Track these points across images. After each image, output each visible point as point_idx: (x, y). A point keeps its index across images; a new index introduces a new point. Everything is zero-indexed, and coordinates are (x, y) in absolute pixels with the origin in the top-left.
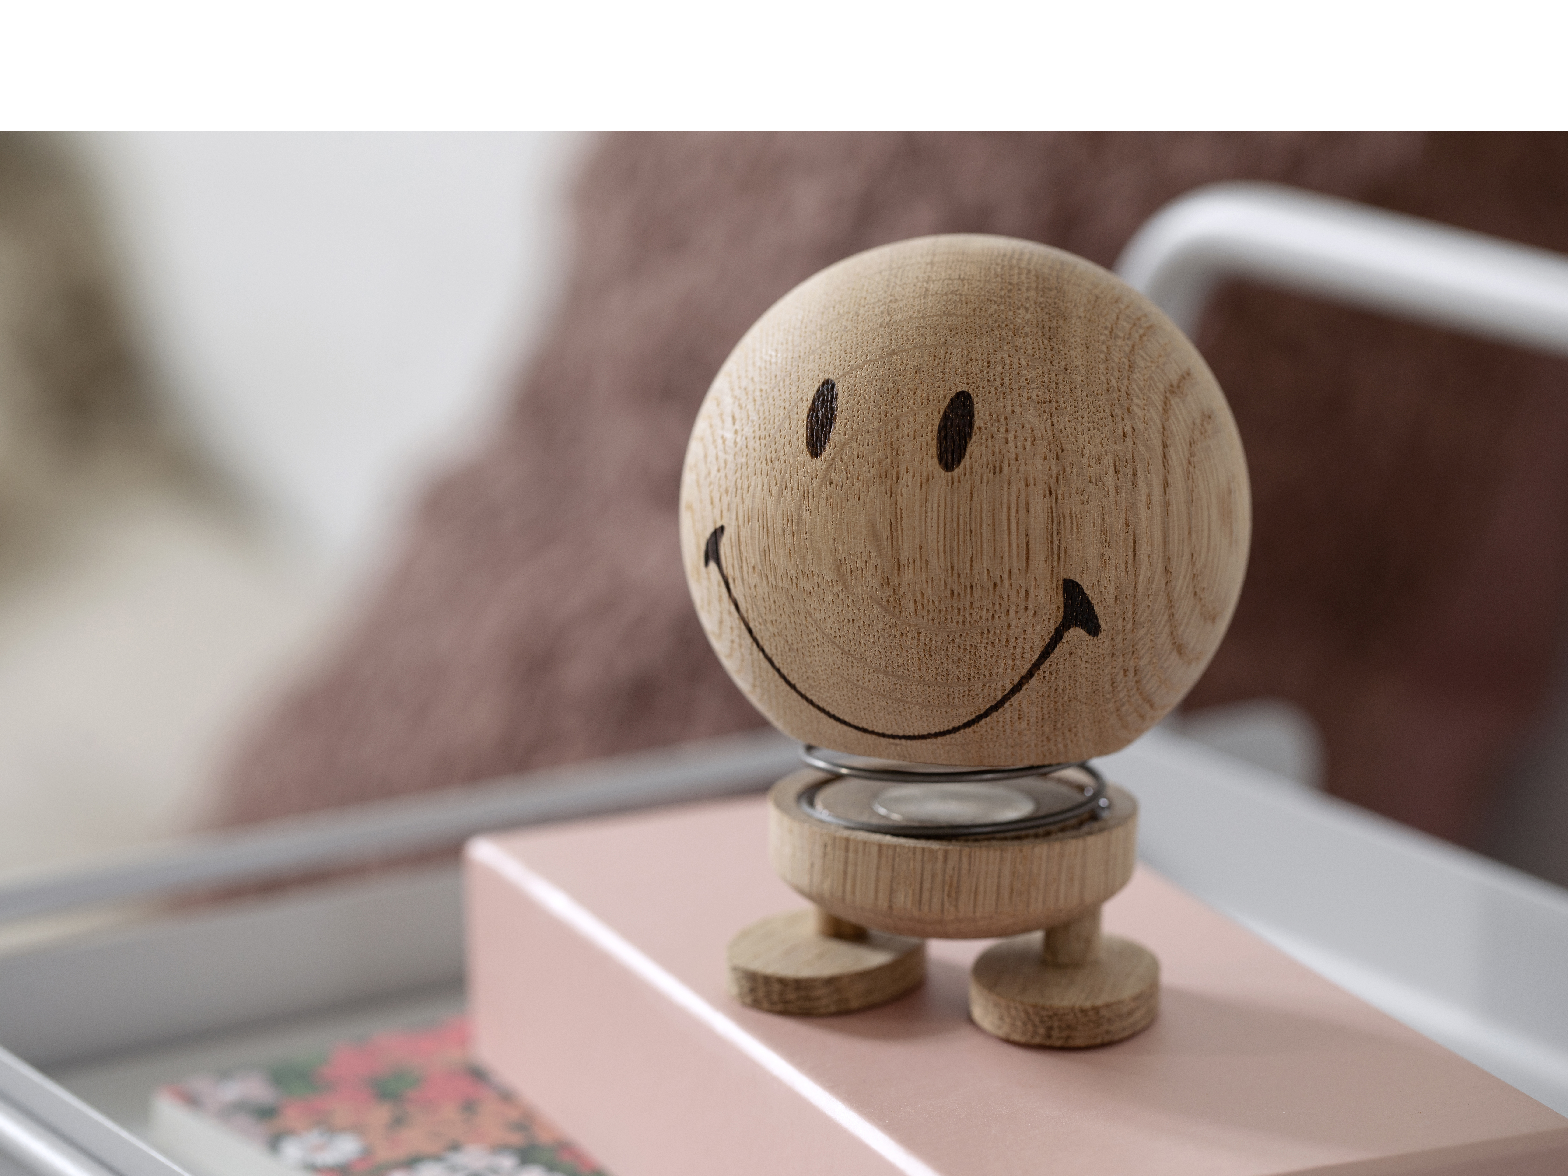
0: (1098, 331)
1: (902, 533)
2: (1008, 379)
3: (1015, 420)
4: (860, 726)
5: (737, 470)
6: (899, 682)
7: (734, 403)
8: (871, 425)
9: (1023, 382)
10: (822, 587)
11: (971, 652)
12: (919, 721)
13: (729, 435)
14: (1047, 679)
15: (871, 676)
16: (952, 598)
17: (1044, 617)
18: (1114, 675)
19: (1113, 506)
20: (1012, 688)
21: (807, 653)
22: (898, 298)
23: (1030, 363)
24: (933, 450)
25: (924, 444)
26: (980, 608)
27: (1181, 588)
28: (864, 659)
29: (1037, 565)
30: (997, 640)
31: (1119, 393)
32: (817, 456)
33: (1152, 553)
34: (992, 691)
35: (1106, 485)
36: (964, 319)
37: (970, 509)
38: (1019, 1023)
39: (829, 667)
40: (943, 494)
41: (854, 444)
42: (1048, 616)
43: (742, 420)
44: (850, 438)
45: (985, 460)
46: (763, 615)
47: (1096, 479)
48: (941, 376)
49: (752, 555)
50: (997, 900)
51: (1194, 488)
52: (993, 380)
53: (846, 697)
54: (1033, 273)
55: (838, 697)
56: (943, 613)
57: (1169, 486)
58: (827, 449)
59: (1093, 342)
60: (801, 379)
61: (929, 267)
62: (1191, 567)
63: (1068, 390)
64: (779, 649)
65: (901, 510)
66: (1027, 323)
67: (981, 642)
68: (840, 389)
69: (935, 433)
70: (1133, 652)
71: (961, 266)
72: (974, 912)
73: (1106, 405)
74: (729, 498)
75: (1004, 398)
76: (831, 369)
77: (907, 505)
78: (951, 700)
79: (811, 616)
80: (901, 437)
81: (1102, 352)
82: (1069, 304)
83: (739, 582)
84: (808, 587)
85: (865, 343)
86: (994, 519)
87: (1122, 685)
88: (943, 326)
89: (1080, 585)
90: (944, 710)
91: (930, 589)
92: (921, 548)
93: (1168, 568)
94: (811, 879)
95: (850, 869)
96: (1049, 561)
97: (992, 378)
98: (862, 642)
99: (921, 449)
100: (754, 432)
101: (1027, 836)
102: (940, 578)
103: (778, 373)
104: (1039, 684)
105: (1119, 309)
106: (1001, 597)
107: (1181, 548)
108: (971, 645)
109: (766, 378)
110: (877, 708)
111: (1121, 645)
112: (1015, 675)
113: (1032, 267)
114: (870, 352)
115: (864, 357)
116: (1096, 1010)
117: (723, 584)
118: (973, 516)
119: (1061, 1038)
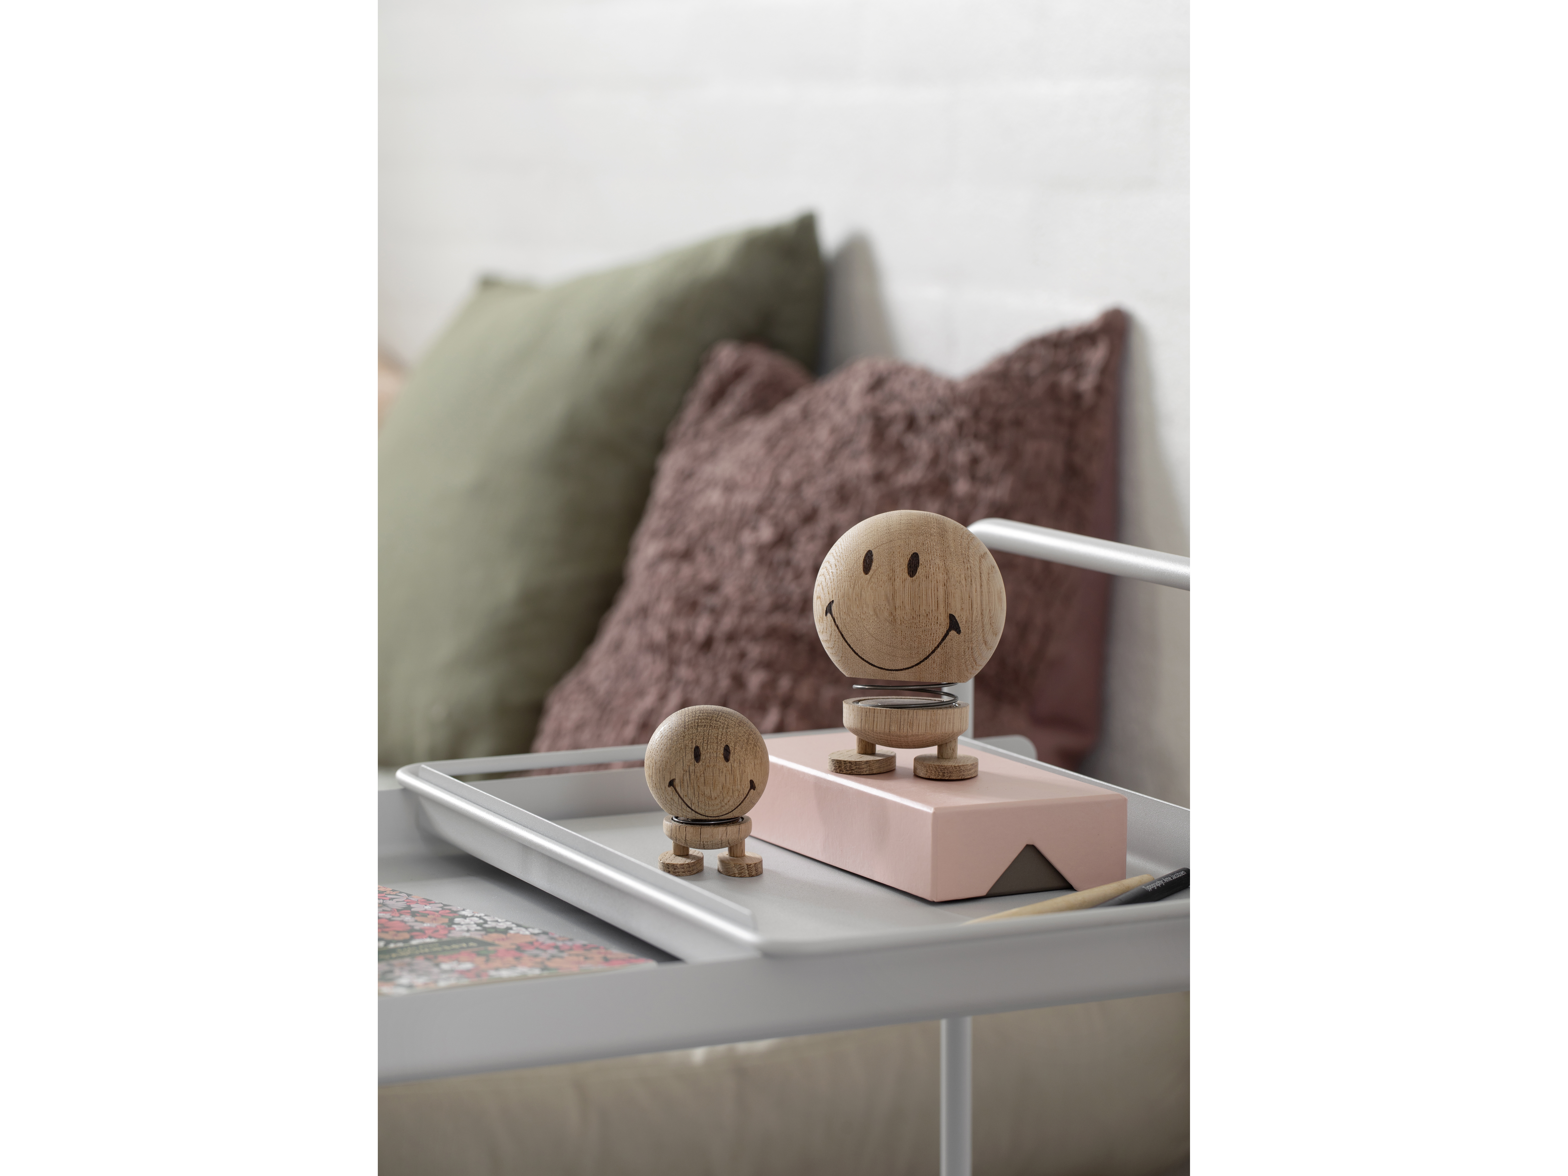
0: (957, 536)
1: (896, 598)
2: (929, 548)
3: (932, 562)
4: (879, 667)
5: (838, 580)
6: (895, 650)
8: (885, 564)
9: (934, 551)
10: (869, 617)
11: (919, 638)
12: (900, 664)
13: (834, 571)
15: (885, 648)
16: (913, 619)
17: (943, 626)
18: (964, 648)
19: (965, 591)
20: (932, 651)
21: (863, 642)
22: (891, 525)
23: (935, 544)
24: (906, 571)
27: (987, 624)
28: (882, 642)
29: (940, 609)
30: (928, 634)
31: (965, 556)
32: (867, 575)
33: (977, 608)
34: (926, 652)
35: (962, 584)
36: (914, 531)
37: (919, 589)
39: (870, 645)
40: (910, 585)
41: (880, 570)
43: (838, 565)
44: (878, 568)
45: (923, 574)
46: (847, 630)
47: (959, 581)
48: (906, 548)
49: (843, 610)
51: (989, 590)
53: (875, 657)
54: (935, 519)
56: (910, 624)
57: (982, 586)
58: (870, 572)
60: (859, 551)
61: (900, 517)
62: (989, 617)
63: (948, 552)
64: (852, 641)
65: (896, 590)
67: (923, 634)
68: (874, 552)
69: (907, 566)
70: (971, 640)
73: (960, 558)
74: (833, 593)
75: (928, 555)
76: (871, 546)
77: (898, 588)
78: (912, 655)
79: (865, 628)
80: (895, 567)
83: (839, 619)
84: (864, 617)
85: (881, 539)
86: (926, 593)
87: (967, 652)
88: (907, 533)
89: (955, 616)
90: (909, 659)
91: (905, 616)
92: (902, 602)
93: (982, 613)
97: (924, 549)
99: (902, 571)
100: (844, 569)
101: (931, 708)
102: (909, 613)
103: (850, 550)
106: (930, 619)
107: (986, 607)
108: (919, 635)
109: (845, 551)
110: (886, 660)
111: (967, 639)
112: (933, 646)
114: (883, 541)
115: (881, 543)
116: (957, 770)
117: (832, 621)
118: (920, 592)
119: (948, 776)
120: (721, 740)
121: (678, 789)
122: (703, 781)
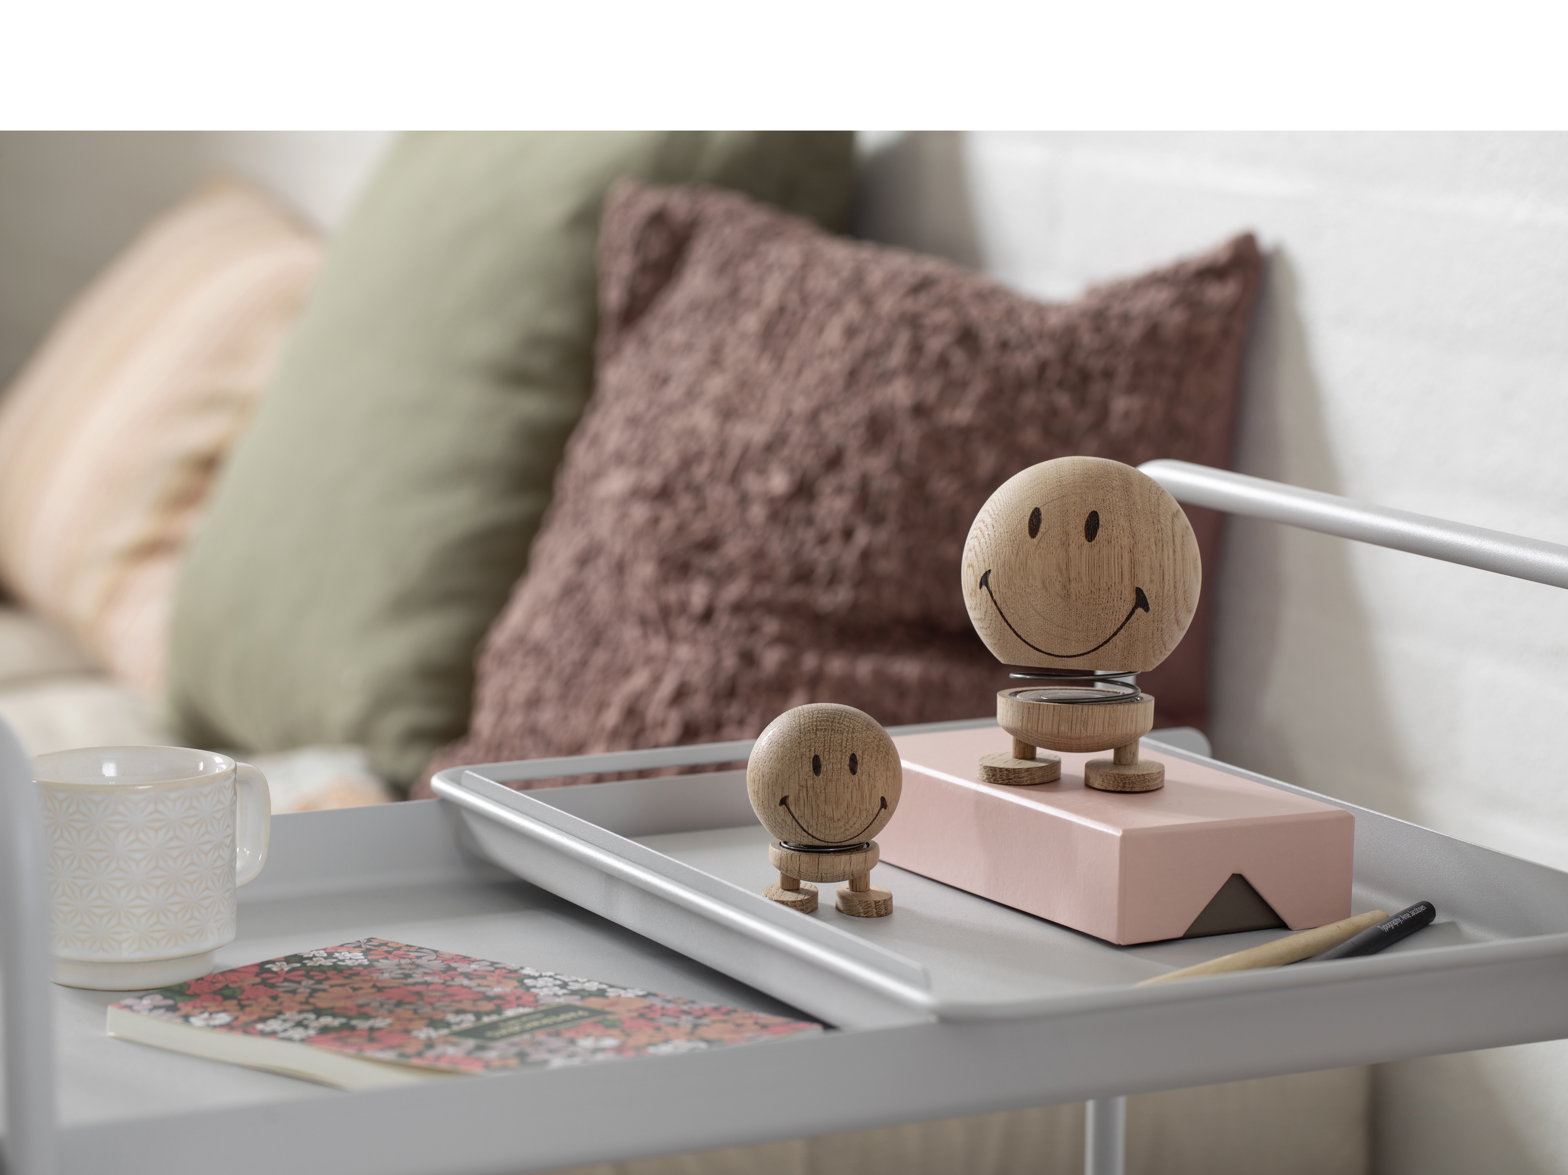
0: (1145, 490)
1: (1071, 567)
2: (1111, 506)
3: (1116, 523)
4: (1047, 653)
5: (994, 546)
6: (1067, 631)
7: (993, 520)
8: (1057, 525)
9: (1117, 508)
10: (1036, 591)
11: (1097, 618)
12: (1074, 649)
13: (991, 533)
15: (1055, 630)
16: (1091, 594)
18: (1153, 630)
19: (1155, 558)
20: (1113, 634)
21: (1027, 620)
22: (1063, 476)
23: (1119, 499)
24: (1083, 534)
25: (1079, 532)
26: (1103, 598)
27: (1179, 595)
28: (1053, 621)
29: (1125, 582)
30: (1108, 613)
31: (1155, 514)
32: (1034, 537)
33: (1170, 579)
34: (1105, 635)
35: (1152, 550)
36: (1091, 483)
37: (1099, 557)
38: (1111, 782)
39: (1037, 626)
40: (1088, 551)
41: (1050, 532)
42: (1129, 602)
43: (997, 526)
44: (1047, 530)
45: (1104, 538)
46: (1007, 607)
47: (1148, 547)
48: (1083, 506)
49: (1003, 581)
51: (1183, 556)
53: (1043, 640)
56: (1087, 600)
57: (1175, 552)
58: (1038, 534)
60: (1023, 508)
62: (1182, 588)
63: (1135, 512)
65: (1071, 558)
67: (1102, 613)
68: (1042, 510)
69: (1084, 527)
70: (1160, 621)
73: (1150, 518)
74: (991, 558)
75: (1111, 513)
76: (1038, 503)
77: (1073, 556)
78: (1087, 639)
79: (1030, 604)
80: (1069, 529)
81: (1147, 499)
83: (996, 593)
84: (1030, 591)
85: (1051, 492)
86: (1108, 562)
87: (1156, 635)
88: (1083, 486)
89: (1142, 590)
90: (1085, 644)
91: (1082, 590)
92: (1078, 573)
93: (1175, 586)
95: (1041, 717)
96: (1131, 579)
97: (1105, 506)
98: (1052, 614)
99: (1078, 534)
100: (1002, 530)
102: (1086, 586)
103: (1011, 507)
104: (1125, 631)
106: (1111, 594)
107: (1180, 578)
108: (1099, 615)
109: (1007, 509)
110: (1056, 644)
111: (1157, 618)
112: (1116, 627)
114: (1053, 497)
115: (1051, 499)
116: (1143, 775)
117: (989, 596)
118: (1100, 560)
119: (1129, 788)
120: (846, 747)
121: (792, 808)
122: (824, 799)
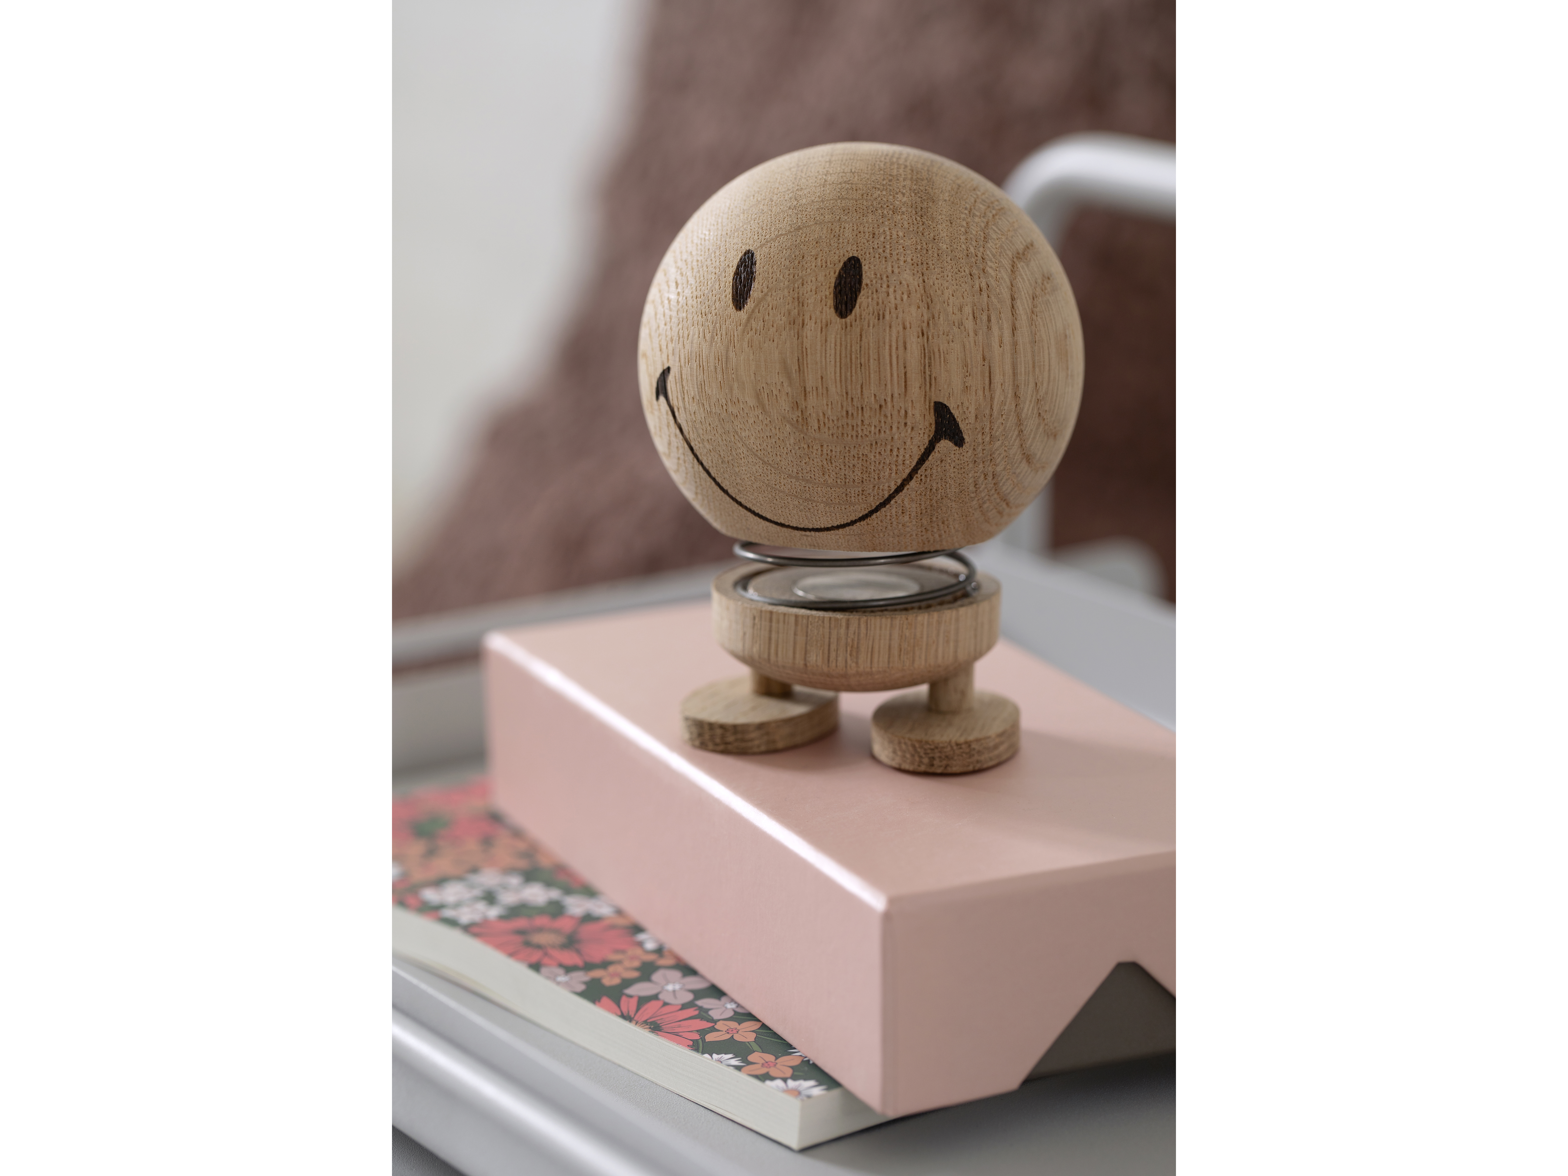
0: (960, 211)
1: (807, 367)
2: (888, 246)
3: (894, 279)
4: (779, 522)
5: (679, 322)
6: (807, 485)
7: (677, 272)
8: (782, 284)
9: (900, 249)
10: (746, 411)
11: (863, 460)
12: (824, 516)
13: (673, 297)
14: (923, 481)
15: (785, 481)
16: (847, 418)
17: (920, 432)
18: (976, 478)
19: (972, 344)
20: (896, 488)
21: (736, 464)
22: (803, 187)
23: (906, 235)
24: (831, 302)
25: (824, 297)
26: (869, 425)
27: (1028, 410)
28: (780, 467)
29: (913, 391)
30: (883, 450)
31: (976, 258)
32: (740, 309)
33: (1004, 382)
34: (881, 491)
35: (966, 328)
36: (854, 201)
37: (860, 347)
38: (908, 756)
39: (753, 475)
40: (839, 336)
41: (769, 299)
42: (923, 431)
43: (683, 284)
44: (766, 295)
45: (871, 309)
46: (701, 436)
47: (959, 323)
48: (836, 245)
49: (691, 389)
50: (889, 658)
51: (1037, 332)
52: (877, 247)
53: (767, 499)
54: (909, 168)
55: (761, 498)
56: (840, 429)
57: (1017, 330)
58: (748, 303)
59: (955, 219)
60: (728, 251)
61: (828, 164)
62: (1035, 393)
63: (936, 255)
64: (714, 462)
65: (806, 349)
66: (903, 205)
67: (871, 451)
68: (758, 257)
69: (832, 289)
70: (991, 460)
71: (852, 163)
72: (871, 668)
73: (966, 266)
74: (673, 345)
75: (886, 261)
76: (751, 242)
77: (811, 345)
78: (848, 498)
79: (738, 435)
80: (805, 292)
81: (962, 226)
82: (936, 191)
83: (682, 410)
84: (735, 411)
85: (777, 222)
86: (879, 355)
87: (983, 486)
88: (838, 207)
89: (948, 407)
90: (843, 507)
91: (829, 411)
92: (822, 378)
93: (1017, 393)
94: (744, 646)
95: (774, 636)
96: (923, 387)
97: (876, 246)
98: (778, 454)
99: (821, 301)
100: (692, 293)
101: (912, 608)
102: (838, 402)
103: (710, 247)
104: (917, 485)
105: (977, 195)
106: (886, 416)
107: (1027, 378)
108: (863, 454)
109: (701, 251)
110: (791, 507)
111: (981, 454)
112: (898, 478)
113: (908, 164)
114: (781, 228)
115: (776, 232)
116: (968, 744)
117: (670, 413)
118: (862, 352)
119: (941, 766)
